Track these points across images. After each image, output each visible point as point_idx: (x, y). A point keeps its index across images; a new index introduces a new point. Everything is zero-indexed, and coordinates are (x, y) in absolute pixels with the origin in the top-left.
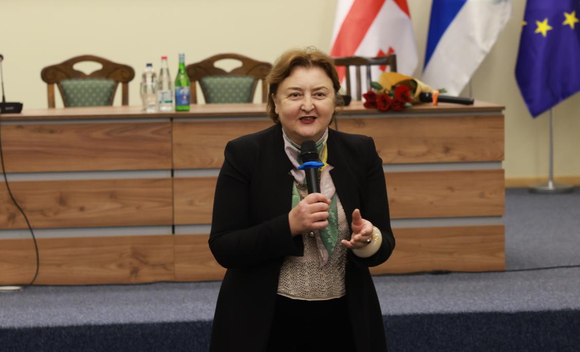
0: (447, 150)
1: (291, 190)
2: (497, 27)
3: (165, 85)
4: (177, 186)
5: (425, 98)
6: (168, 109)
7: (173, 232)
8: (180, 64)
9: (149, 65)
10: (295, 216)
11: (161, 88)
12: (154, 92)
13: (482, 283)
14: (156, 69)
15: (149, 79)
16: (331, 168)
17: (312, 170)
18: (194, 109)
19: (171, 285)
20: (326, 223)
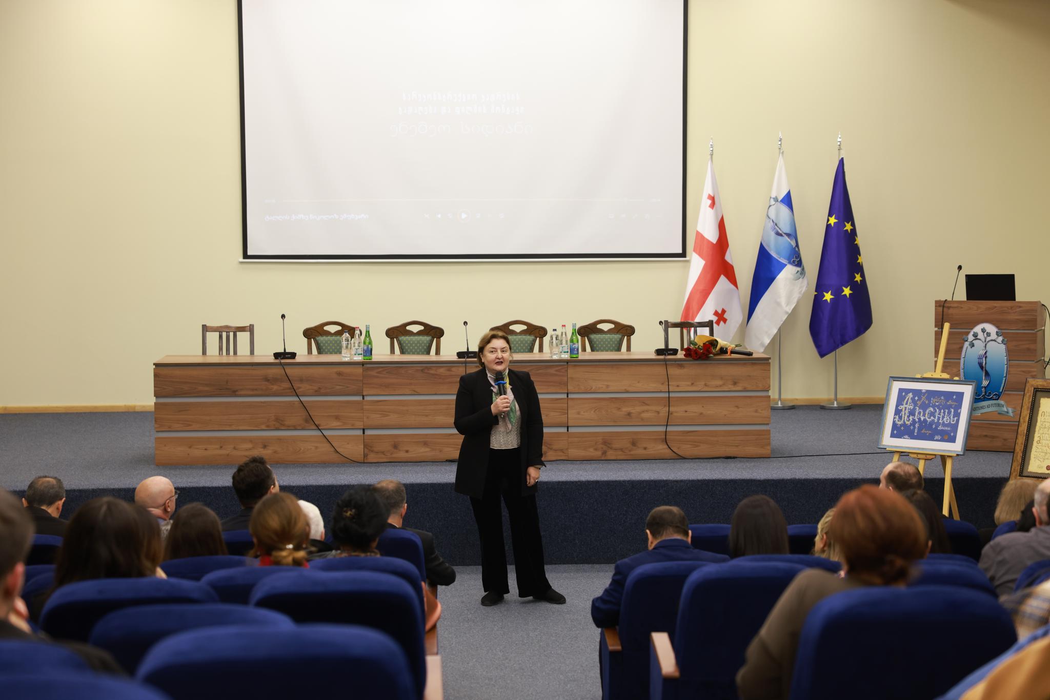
0: (735, 383)
1: (492, 396)
3: (564, 342)
4: (570, 403)
5: (723, 351)
6: (566, 356)
7: (568, 431)
8: (573, 327)
9: (555, 330)
10: (494, 406)
11: (561, 344)
12: (557, 345)
13: (753, 464)
14: (558, 333)
15: (554, 339)
16: (511, 387)
17: (501, 385)
18: (582, 356)
19: (566, 462)
20: (508, 409)
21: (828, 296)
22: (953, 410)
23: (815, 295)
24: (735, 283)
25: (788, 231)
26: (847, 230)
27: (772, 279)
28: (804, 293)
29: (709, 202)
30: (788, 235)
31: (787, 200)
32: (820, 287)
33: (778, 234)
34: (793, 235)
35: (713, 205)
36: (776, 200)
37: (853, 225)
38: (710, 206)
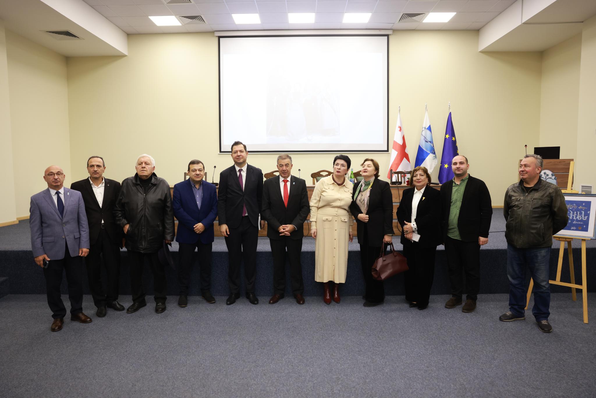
2: (434, 166)
8: (351, 171)
21: (446, 166)
22: (583, 212)
23: (441, 166)
24: (409, 161)
25: (430, 140)
26: (453, 140)
27: (424, 159)
28: (436, 165)
29: (399, 129)
30: (430, 142)
31: (429, 129)
32: (443, 163)
33: (426, 141)
34: (431, 142)
35: (400, 130)
36: (425, 128)
37: (455, 138)
38: (399, 131)
